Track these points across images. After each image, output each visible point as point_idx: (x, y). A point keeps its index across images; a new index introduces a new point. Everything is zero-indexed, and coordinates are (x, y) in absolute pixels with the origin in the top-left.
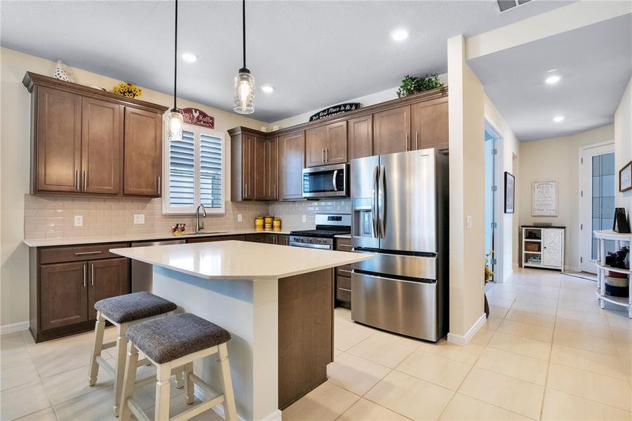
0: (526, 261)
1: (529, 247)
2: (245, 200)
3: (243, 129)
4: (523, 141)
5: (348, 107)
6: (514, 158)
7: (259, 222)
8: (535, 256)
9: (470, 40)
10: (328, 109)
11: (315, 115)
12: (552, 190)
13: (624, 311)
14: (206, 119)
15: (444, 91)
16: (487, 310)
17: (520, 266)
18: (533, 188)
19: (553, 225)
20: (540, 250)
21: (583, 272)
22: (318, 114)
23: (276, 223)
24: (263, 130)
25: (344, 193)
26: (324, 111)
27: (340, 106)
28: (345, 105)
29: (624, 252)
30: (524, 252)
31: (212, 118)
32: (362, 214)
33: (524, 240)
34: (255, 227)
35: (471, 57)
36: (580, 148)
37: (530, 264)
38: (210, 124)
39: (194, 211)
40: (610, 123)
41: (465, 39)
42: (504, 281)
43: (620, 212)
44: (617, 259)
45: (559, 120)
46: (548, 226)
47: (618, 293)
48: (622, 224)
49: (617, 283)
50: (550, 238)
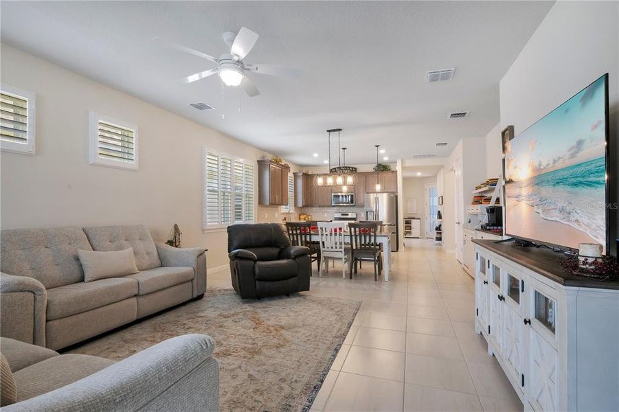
0: (405, 235)
1: (407, 228)
3: (304, 174)
7: (302, 216)
8: (409, 232)
12: (415, 202)
13: (440, 245)
15: (392, 172)
18: (407, 201)
19: (416, 218)
20: (411, 229)
21: (428, 238)
23: (309, 217)
25: (353, 205)
28: (350, 168)
29: (440, 226)
30: (405, 230)
32: (369, 212)
33: (404, 225)
34: (300, 219)
36: (425, 185)
37: (407, 236)
40: (436, 176)
41: (403, 161)
43: (439, 212)
44: (438, 228)
45: (419, 174)
46: (414, 218)
47: (439, 239)
48: (440, 216)
49: (439, 236)
50: (415, 223)
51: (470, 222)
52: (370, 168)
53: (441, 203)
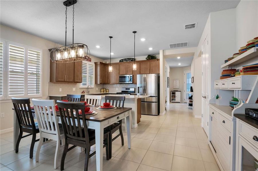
0: (172, 101)
1: (173, 97)
2: (100, 83)
3: (101, 63)
4: (171, 68)
5: (132, 59)
6: (169, 72)
7: (102, 90)
8: (174, 99)
9: (164, 51)
10: (126, 59)
11: (121, 60)
12: (178, 82)
14: (89, 59)
15: (158, 60)
16: (166, 110)
17: (171, 102)
18: (173, 81)
19: (178, 91)
20: (175, 97)
21: (185, 103)
22: (122, 60)
23: (107, 91)
24: (104, 62)
25: (132, 82)
26: (124, 59)
27: (129, 59)
28: (131, 59)
29: (192, 96)
30: (171, 98)
31: (91, 59)
32: (140, 88)
33: (171, 95)
34: (101, 92)
35: (164, 55)
36: (184, 71)
37: (173, 101)
38: (90, 61)
39: (87, 87)
40: (190, 66)
41: (163, 51)
42: (168, 105)
43: (191, 87)
44: (191, 98)
45: (180, 64)
46: (177, 91)
47: (191, 105)
48: (192, 90)
49: (191, 103)
50: (178, 94)
51: (217, 98)
52: (144, 58)
53: (192, 82)
